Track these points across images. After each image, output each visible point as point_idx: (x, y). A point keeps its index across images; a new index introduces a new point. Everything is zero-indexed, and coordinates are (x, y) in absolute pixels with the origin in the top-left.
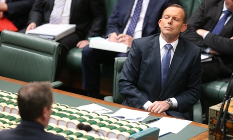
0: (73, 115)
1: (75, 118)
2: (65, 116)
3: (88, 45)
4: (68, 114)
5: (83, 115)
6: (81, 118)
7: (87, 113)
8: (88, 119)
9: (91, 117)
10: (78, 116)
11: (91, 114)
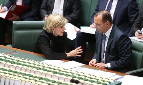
0: (68, 73)
1: (70, 76)
2: (64, 74)
3: (80, 31)
4: (65, 73)
5: (74, 74)
6: (73, 76)
7: (77, 73)
8: (77, 76)
9: (79, 75)
10: (71, 74)
11: (79, 73)
